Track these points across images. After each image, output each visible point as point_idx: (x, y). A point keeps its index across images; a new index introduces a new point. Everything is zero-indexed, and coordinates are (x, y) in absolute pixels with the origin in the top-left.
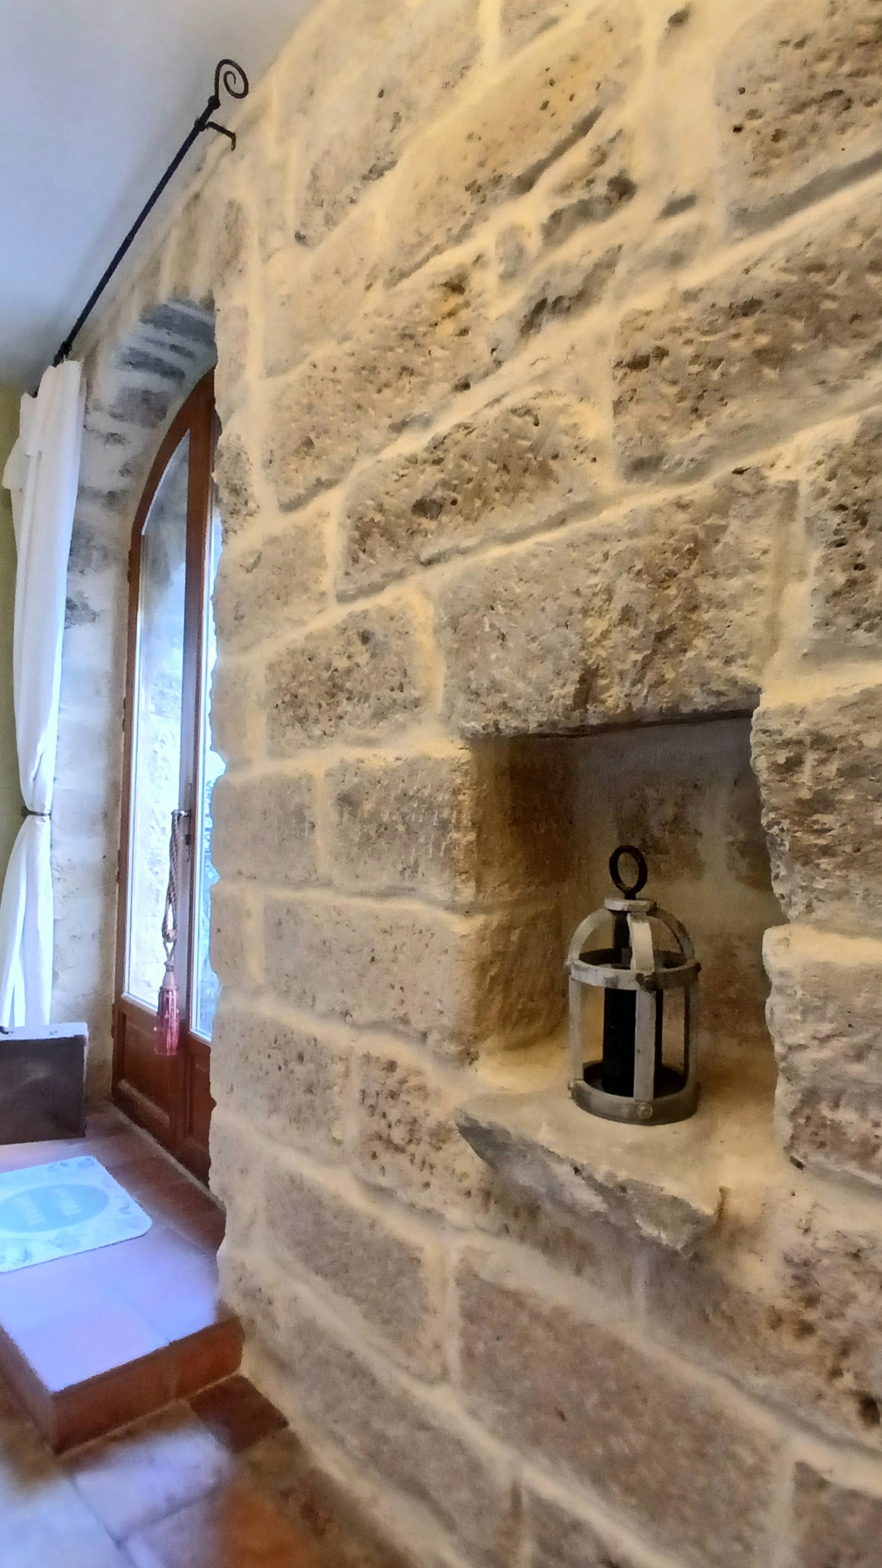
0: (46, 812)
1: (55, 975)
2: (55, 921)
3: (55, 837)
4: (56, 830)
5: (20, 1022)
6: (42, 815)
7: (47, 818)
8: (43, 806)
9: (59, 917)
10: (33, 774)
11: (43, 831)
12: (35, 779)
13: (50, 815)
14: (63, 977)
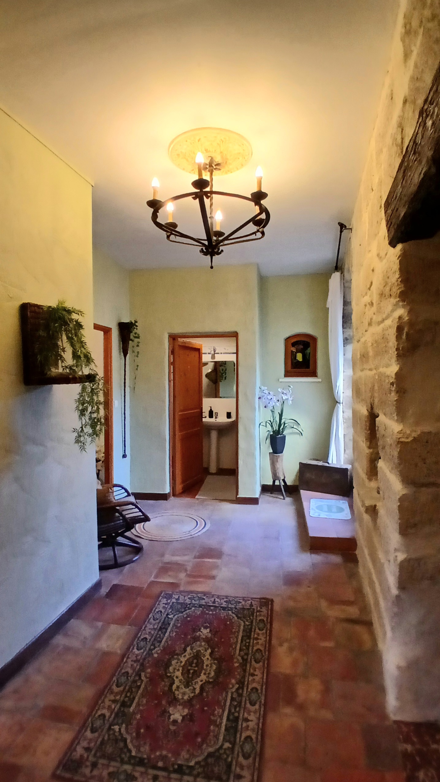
0: (341, 402)
1: (345, 450)
2: (344, 435)
3: (344, 410)
4: (344, 408)
5: (335, 462)
6: (340, 403)
7: (341, 404)
8: (340, 401)
9: (345, 433)
10: (336, 392)
11: (340, 408)
12: (337, 393)
13: (342, 403)
14: (347, 451)
